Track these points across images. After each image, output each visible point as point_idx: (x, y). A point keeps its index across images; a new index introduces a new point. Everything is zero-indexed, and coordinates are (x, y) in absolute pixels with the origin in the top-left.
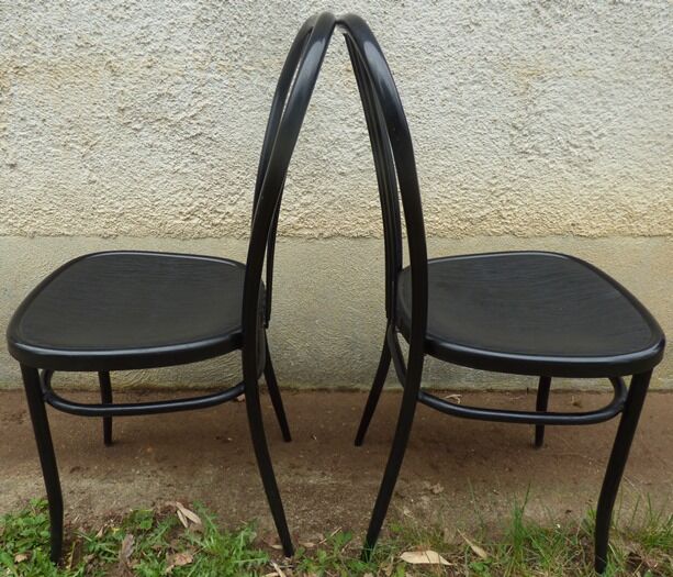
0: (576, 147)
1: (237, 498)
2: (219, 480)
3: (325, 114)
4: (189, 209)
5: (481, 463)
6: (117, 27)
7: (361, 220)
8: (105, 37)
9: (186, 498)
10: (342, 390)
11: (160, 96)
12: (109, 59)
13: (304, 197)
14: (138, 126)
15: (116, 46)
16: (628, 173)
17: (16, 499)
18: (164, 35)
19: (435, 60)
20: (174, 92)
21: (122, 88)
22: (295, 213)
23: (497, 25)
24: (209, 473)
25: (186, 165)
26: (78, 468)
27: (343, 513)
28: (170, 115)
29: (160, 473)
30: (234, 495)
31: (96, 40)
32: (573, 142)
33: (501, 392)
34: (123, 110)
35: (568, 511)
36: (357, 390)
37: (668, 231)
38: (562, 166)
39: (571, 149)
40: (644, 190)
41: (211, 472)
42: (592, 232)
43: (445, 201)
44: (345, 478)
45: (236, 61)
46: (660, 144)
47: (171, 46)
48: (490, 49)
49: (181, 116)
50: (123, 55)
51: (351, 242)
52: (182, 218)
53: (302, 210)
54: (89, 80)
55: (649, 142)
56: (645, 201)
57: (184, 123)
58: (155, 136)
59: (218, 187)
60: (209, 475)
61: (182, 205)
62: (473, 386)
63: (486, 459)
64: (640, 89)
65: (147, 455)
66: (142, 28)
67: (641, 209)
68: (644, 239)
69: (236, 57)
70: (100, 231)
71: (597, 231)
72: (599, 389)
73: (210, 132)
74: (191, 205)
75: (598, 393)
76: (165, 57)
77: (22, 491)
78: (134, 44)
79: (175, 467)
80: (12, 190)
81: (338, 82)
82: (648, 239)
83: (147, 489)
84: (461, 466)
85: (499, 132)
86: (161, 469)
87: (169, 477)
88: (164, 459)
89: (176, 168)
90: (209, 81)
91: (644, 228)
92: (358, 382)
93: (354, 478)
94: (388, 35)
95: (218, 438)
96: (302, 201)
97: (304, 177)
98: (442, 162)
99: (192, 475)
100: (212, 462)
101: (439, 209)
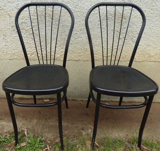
0: (135, 37)
2: (37, 123)
3: (66, 28)
4: (31, 53)
5: (106, 121)
6: (10, 4)
7: (77, 56)
8: (7, 7)
9: (28, 127)
10: (73, 100)
11: (22, 23)
12: (9, 13)
13: (61, 50)
15: (10, 9)
16: (149, 44)
19: (95, 13)
20: (26, 22)
21: (12, 21)
22: (59, 54)
25: (30, 41)
26: (2, 119)
27: (68, 133)
28: (25, 28)
29: (22, 121)
30: (40, 127)
31: (5, 8)
32: (134, 36)
33: (115, 102)
34: (13, 26)
35: (127, 135)
36: (77, 100)
38: (131, 42)
39: (133, 38)
40: (154, 49)
41: (35, 121)
42: (139, 60)
43: (99, 51)
44: (70, 124)
45: (42, 13)
46: (158, 37)
48: (111, 10)
49: (28, 28)
50: (12, 12)
51: (74, 62)
52: (30, 55)
53: (61, 53)
54: (4, 18)
55: (155, 36)
56: (154, 52)
60: (35, 122)
61: (30, 51)
62: (107, 100)
63: (108, 120)
64: (153, 21)
65: (20, 116)
66: (17, 5)
67: (153, 54)
68: (154, 63)
69: (42, 12)
70: (9, 58)
71: (141, 60)
73: (36, 32)
74: (32, 51)
78: (15, 9)
79: (27, 119)
81: (69, 19)
83: (18, 125)
84: (101, 121)
86: (23, 120)
87: (24, 122)
88: (24, 117)
89: (27, 42)
90: (35, 19)
91: (154, 60)
92: (77, 98)
93: (72, 124)
94: (83, 6)
95: (39, 112)
96: (61, 51)
97: (61, 44)
98: (98, 41)
99: (30, 122)
100: (36, 118)
101: (97, 53)
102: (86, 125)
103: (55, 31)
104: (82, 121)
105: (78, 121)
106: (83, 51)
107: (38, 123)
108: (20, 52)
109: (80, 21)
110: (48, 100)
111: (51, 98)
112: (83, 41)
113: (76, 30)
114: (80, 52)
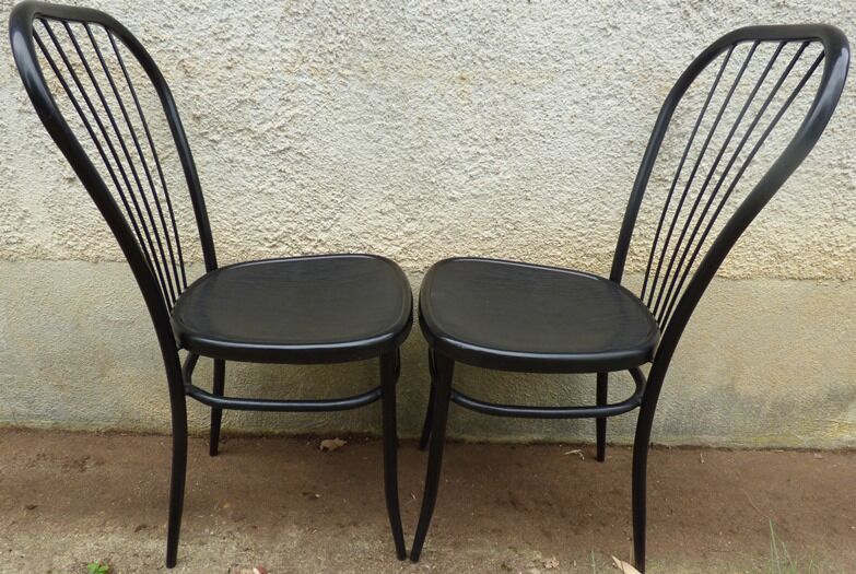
1: (323, 567)
2: (303, 544)
3: (434, 129)
4: (276, 235)
5: (599, 530)
6: (191, 19)
8: (176, 31)
9: (265, 564)
11: (241, 102)
12: (182, 57)
13: (408, 225)
14: (216, 137)
15: (190, 42)
16: (781, 207)
17: (71, 562)
18: (247, 31)
19: (564, 68)
20: (258, 98)
21: (198, 92)
22: (397, 242)
23: (639, 28)
24: (293, 535)
25: (273, 185)
26: (145, 527)
28: (253, 126)
29: (237, 534)
30: (319, 562)
31: (167, 34)
33: (623, 446)
34: (198, 118)
36: (463, 441)
37: (820, 274)
40: (796, 226)
41: (294, 535)
42: (733, 273)
43: (569, 234)
44: (446, 546)
45: (331, 62)
46: (817, 174)
47: (255, 43)
48: (630, 57)
49: (266, 127)
50: (199, 53)
52: (267, 244)
53: (405, 239)
56: (797, 239)
57: (270, 136)
58: (235, 150)
59: (309, 210)
60: (292, 539)
61: (267, 229)
63: (604, 525)
64: (801, 109)
65: (223, 513)
66: (221, 21)
67: (791, 248)
68: (792, 282)
69: (331, 58)
71: (740, 272)
72: (731, 445)
73: (300, 147)
74: (277, 230)
75: (730, 450)
76: (247, 56)
77: (79, 552)
78: (211, 40)
79: (255, 527)
80: (71, 208)
81: (450, 92)
82: (798, 282)
83: (222, 553)
84: (577, 533)
85: (636, 155)
86: (239, 529)
87: (247, 539)
88: (242, 518)
89: (261, 187)
90: (299, 87)
91: (794, 270)
92: (464, 433)
93: (456, 546)
94: (510, 37)
95: (305, 494)
96: (405, 229)
97: (408, 202)
98: (568, 189)
99: (273, 537)
100: (297, 524)
101: (562, 241)
102: (515, 550)
103: (383, 141)
104: (498, 532)
105: (482, 532)
106: (503, 232)
107: (306, 543)
108: (227, 233)
109: (495, 102)
110: (339, 442)
111: (350, 434)
112: (503, 191)
113: (476, 140)
114: (487, 234)
